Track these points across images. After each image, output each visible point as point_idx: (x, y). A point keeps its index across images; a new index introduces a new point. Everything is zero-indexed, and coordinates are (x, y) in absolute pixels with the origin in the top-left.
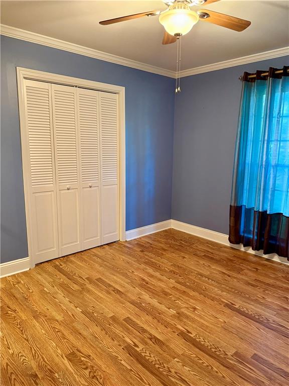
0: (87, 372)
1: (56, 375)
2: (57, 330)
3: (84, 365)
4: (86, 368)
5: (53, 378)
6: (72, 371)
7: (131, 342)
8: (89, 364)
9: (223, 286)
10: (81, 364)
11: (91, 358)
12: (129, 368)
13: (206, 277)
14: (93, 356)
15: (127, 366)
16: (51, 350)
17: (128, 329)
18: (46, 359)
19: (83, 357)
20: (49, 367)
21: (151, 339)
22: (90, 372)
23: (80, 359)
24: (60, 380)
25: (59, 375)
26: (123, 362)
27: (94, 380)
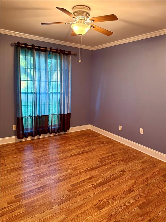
0: (110, 201)
1: (113, 213)
2: (76, 217)
3: (106, 202)
4: (108, 202)
5: (115, 214)
6: (110, 207)
7: (91, 186)
8: (105, 200)
9: (55, 154)
10: (105, 204)
11: (101, 200)
12: (107, 188)
13: (45, 156)
14: (100, 199)
15: (106, 188)
16: (95, 218)
17: (81, 186)
18: (102, 219)
19: (100, 203)
20: (108, 217)
21: (89, 180)
22: (110, 200)
23: (102, 204)
24: (116, 211)
25: (113, 212)
26: (104, 189)
27: (114, 199)
